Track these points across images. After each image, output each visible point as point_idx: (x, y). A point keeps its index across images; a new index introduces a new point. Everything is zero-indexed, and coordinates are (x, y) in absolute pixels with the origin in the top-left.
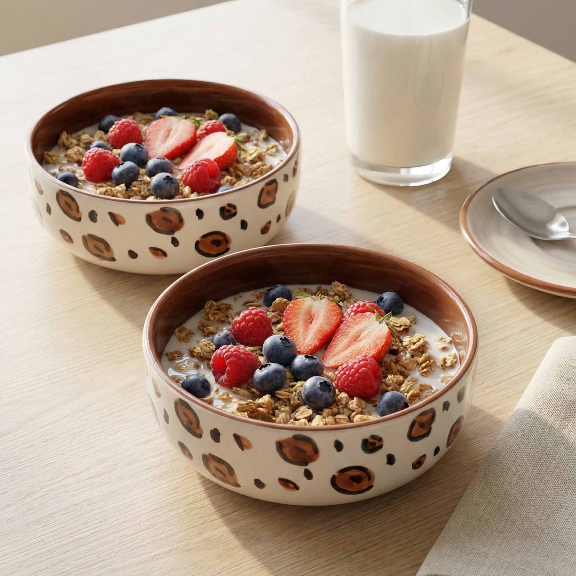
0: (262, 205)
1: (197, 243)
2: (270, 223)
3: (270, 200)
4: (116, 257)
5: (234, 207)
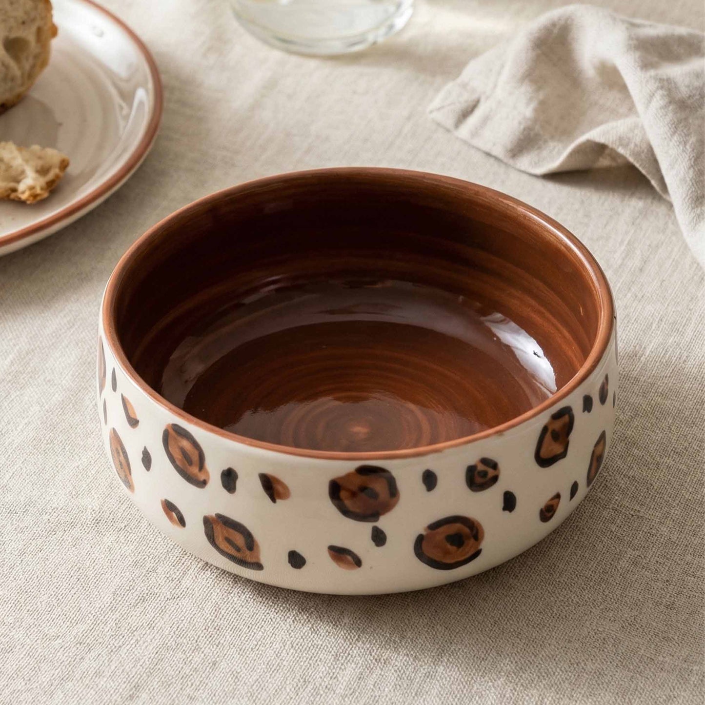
0: (544, 461)
1: (420, 540)
2: (558, 496)
3: (558, 449)
4: (263, 560)
5: (494, 466)
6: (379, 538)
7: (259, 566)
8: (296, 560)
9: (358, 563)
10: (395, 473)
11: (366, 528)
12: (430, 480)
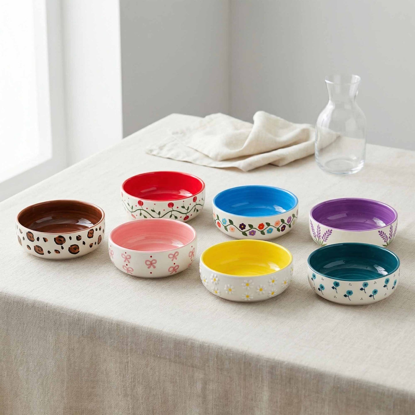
6: (62, 248)
7: (43, 254)
8: (49, 252)
9: (59, 252)
10: (65, 237)
11: (60, 246)
12: (70, 238)
